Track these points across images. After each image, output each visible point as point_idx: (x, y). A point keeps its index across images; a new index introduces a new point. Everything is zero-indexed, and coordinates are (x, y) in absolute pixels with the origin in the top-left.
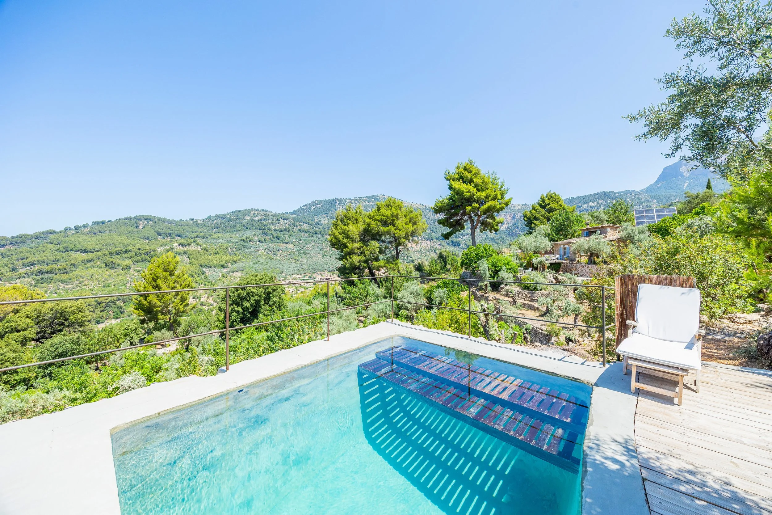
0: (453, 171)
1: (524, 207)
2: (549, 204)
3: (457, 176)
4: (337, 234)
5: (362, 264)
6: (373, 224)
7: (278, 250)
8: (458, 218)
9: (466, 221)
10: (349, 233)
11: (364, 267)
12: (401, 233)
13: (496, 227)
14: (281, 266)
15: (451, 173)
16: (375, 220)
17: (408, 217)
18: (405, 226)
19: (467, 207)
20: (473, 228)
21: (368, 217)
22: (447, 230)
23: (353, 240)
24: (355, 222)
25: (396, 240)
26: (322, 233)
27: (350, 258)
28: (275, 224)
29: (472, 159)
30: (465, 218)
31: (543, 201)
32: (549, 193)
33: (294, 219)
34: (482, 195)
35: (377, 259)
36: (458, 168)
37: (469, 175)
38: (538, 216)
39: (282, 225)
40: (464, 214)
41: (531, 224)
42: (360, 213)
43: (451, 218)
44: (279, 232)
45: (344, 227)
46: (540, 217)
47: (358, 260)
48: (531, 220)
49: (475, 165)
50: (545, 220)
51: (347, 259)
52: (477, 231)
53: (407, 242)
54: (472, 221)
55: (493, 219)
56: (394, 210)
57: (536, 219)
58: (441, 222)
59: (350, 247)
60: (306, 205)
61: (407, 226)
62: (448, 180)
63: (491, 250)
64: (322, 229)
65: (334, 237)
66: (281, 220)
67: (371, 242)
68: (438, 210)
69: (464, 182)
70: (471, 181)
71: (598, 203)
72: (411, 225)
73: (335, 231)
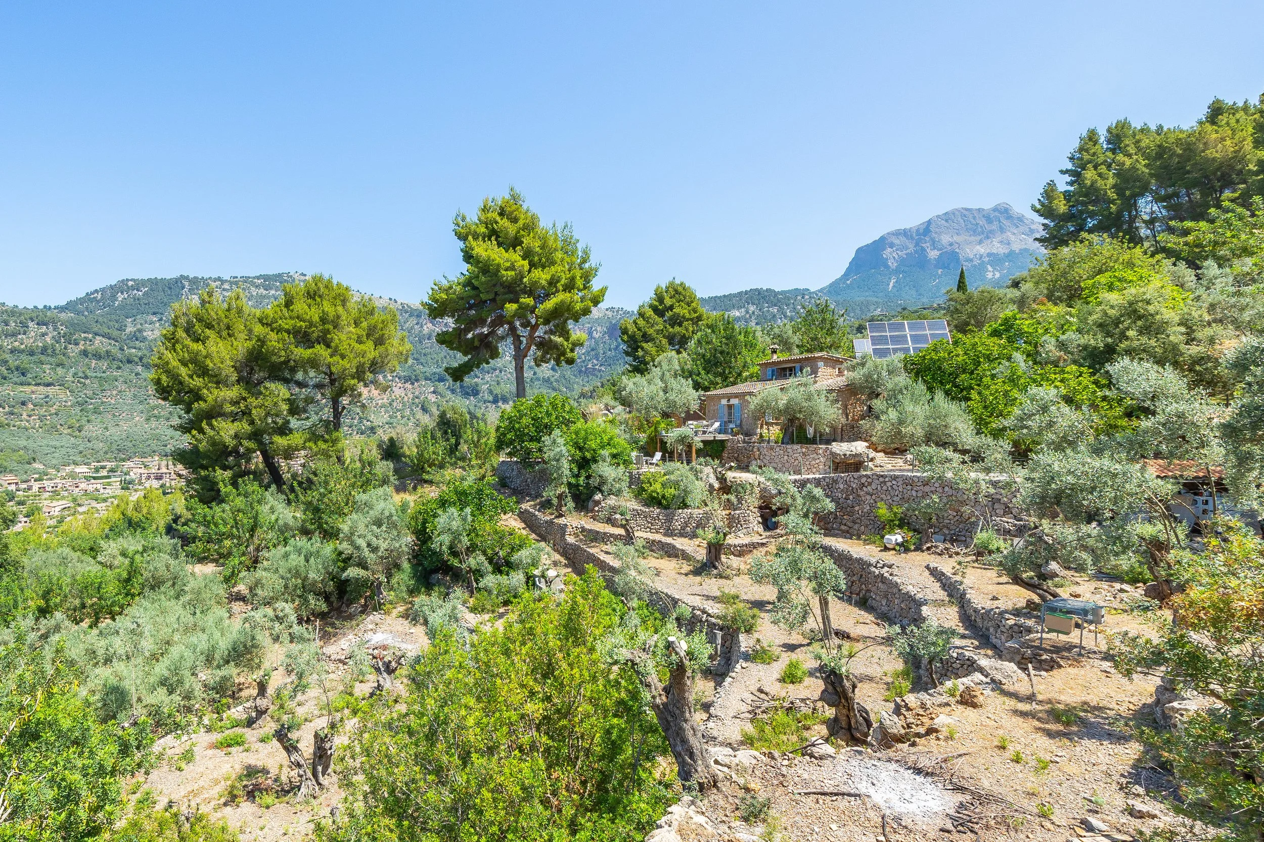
0: (473, 216)
1: (610, 314)
2: (671, 308)
3: (482, 229)
4: (174, 363)
5: (246, 443)
6: (273, 340)
7: (23, 403)
8: (485, 330)
9: (502, 338)
10: (208, 362)
11: (249, 451)
12: (345, 363)
13: (569, 355)
14: (31, 444)
15: (468, 220)
16: (279, 330)
17: (364, 324)
18: (357, 346)
19: (507, 305)
20: (519, 357)
21: (260, 321)
22: (459, 359)
23: (219, 381)
24: (225, 333)
25: (332, 382)
26: (145, 360)
27: (212, 428)
28: (14, 335)
29: (517, 190)
30: (500, 331)
31: (661, 299)
32: (672, 284)
33: (70, 324)
34: (542, 276)
35: (284, 430)
36: (485, 209)
37: (512, 229)
38: (651, 331)
39: (32, 337)
40: (500, 321)
41: (636, 349)
42: (240, 311)
43: (467, 331)
44: (24, 357)
45: (195, 346)
46: (654, 335)
47: (232, 432)
48: (636, 341)
49: (525, 207)
50: (664, 341)
51: (201, 431)
52: (528, 362)
53: (361, 388)
54: (517, 339)
55: (565, 334)
56: (327, 307)
57: (646, 338)
58: (444, 339)
59: (210, 399)
60: (103, 290)
61: (362, 347)
62: (462, 237)
63: (567, 408)
64: (146, 352)
65: (168, 372)
66: (31, 324)
67: (268, 385)
68: (437, 310)
69: (500, 245)
70: (514, 243)
71: (747, 312)
72: (370, 344)
73: (168, 355)
